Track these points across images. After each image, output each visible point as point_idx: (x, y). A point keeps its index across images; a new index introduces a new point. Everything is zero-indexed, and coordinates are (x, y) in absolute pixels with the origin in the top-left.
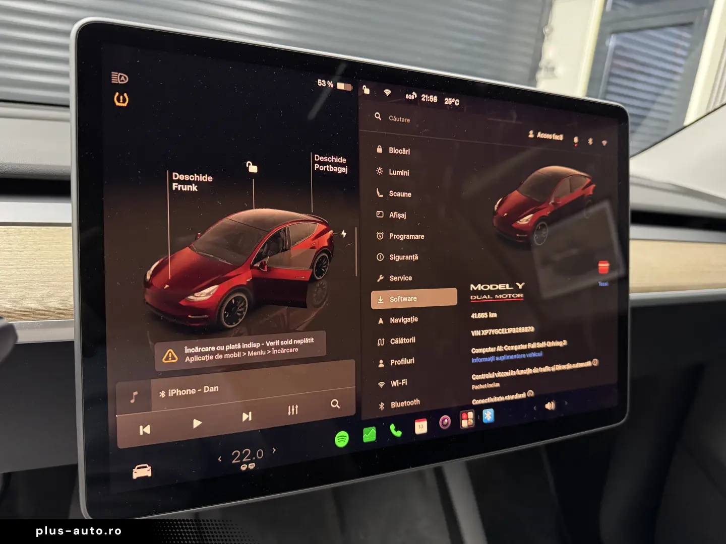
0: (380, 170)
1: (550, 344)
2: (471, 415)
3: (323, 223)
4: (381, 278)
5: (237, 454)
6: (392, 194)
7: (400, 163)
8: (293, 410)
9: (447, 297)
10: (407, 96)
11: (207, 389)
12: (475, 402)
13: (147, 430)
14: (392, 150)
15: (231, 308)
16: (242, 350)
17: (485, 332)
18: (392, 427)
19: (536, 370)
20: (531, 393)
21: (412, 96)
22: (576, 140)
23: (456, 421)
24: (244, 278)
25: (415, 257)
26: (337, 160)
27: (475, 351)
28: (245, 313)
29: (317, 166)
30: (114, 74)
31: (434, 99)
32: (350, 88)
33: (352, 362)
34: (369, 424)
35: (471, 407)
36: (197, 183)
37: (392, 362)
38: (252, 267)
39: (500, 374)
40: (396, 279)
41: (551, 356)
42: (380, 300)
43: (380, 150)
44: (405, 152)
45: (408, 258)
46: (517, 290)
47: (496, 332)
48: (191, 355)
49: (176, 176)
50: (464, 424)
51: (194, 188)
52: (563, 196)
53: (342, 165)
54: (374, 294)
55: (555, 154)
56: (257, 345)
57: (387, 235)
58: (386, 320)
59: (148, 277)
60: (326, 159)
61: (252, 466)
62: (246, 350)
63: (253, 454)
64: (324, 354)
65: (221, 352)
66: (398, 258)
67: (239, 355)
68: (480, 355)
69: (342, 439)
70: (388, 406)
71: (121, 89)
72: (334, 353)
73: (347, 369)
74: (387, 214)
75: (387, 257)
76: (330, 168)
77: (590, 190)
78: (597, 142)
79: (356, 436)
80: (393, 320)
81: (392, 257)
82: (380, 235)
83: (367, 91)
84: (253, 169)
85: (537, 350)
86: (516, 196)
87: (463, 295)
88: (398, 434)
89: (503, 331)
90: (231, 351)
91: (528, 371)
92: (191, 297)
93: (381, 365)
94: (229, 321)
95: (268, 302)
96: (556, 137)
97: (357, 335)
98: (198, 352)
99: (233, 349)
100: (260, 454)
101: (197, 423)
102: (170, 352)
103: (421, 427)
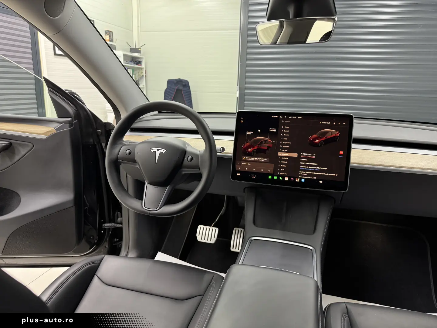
0: (282, 131)
1: (322, 168)
2: (298, 179)
3: (270, 140)
4: (281, 150)
5: (252, 175)
6: (284, 135)
7: (287, 129)
8: (262, 170)
9: (295, 155)
11: (249, 164)
12: (300, 177)
13: (240, 168)
14: (285, 127)
15: (254, 152)
16: (255, 159)
17: (304, 163)
18: (280, 177)
19: (317, 173)
20: (315, 178)
21: (291, 117)
22: (334, 123)
23: (295, 180)
24: (256, 148)
25: (289, 147)
27: (300, 166)
28: (256, 153)
29: (270, 130)
31: (296, 117)
32: (278, 117)
33: (273, 165)
34: (276, 176)
35: (298, 177)
37: (281, 166)
38: (257, 146)
39: (307, 172)
40: (284, 150)
41: (321, 171)
42: (280, 154)
43: (283, 127)
44: (288, 127)
45: (287, 147)
46: (313, 155)
47: (307, 163)
49: (248, 132)
50: (297, 180)
51: (250, 134)
52: (329, 136)
53: (275, 130)
54: (279, 153)
56: (257, 159)
57: (283, 142)
60: (272, 129)
61: (254, 177)
63: (255, 176)
64: (268, 162)
65: (251, 159)
66: (284, 147)
68: (302, 168)
69: (270, 177)
70: (280, 173)
71: (242, 120)
72: (270, 162)
74: (283, 138)
75: (282, 146)
76: (273, 131)
77: (338, 135)
78: (342, 124)
79: (273, 177)
80: (282, 158)
82: (281, 142)
83: (281, 117)
84: (259, 131)
85: (318, 169)
86: (315, 136)
87: (299, 155)
88: (281, 179)
89: (309, 164)
91: (315, 173)
92: (248, 150)
93: (279, 166)
94: (253, 154)
95: (259, 152)
96: (328, 123)
97: (275, 160)
98: (248, 158)
99: (253, 159)
100: (256, 176)
101: (247, 169)
102: (244, 158)
103: (286, 179)
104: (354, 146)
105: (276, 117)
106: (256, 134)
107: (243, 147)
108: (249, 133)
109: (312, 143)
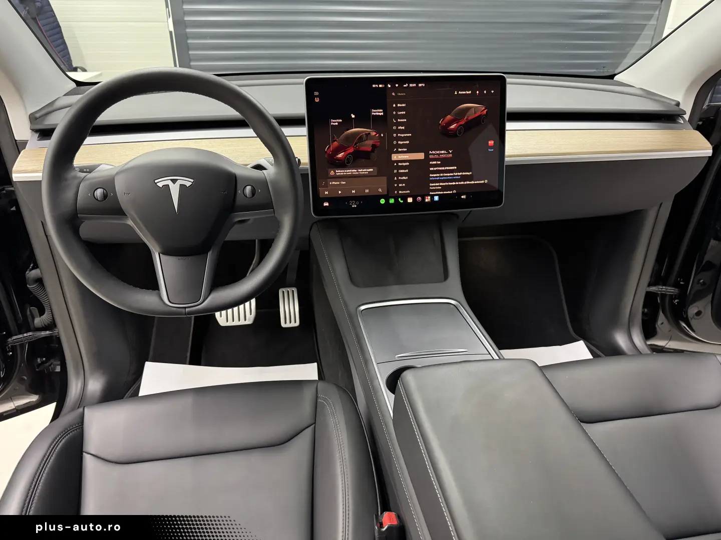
0: (394, 113)
1: (464, 174)
2: (429, 197)
3: (375, 132)
4: (395, 149)
5: (351, 202)
6: (399, 120)
7: (401, 109)
8: (367, 191)
9: (420, 156)
10: (404, 86)
11: (343, 183)
12: (431, 193)
13: (327, 193)
14: (399, 105)
15: (348, 159)
16: (351, 172)
17: (435, 169)
18: (400, 199)
19: (457, 183)
20: (455, 191)
21: (407, 85)
22: (478, 92)
23: (423, 199)
24: (351, 150)
26: (379, 111)
27: (431, 175)
28: (352, 161)
29: (373, 113)
30: (315, 93)
31: (414, 85)
32: (384, 86)
34: (392, 197)
35: (429, 195)
36: (338, 122)
37: (399, 178)
38: (353, 147)
39: (441, 184)
40: (401, 150)
41: (464, 178)
42: (395, 157)
43: (394, 106)
44: (403, 105)
45: (405, 142)
46: (449, 153)
47: (440, 168)
48: (338, 173)
49: (332, 120)
50: (427, 200)
51: (337, 124)
52: (471, 115)
53: (381, 112)
54: (393, 155)
55: (467, 99)
56: (356, 171)
57: (397, 135)
58: (397, 164)
59: (326, 150)
60: (376, 111)
61: (355, 206)
62: (353, 172)
63: (356, 203)
64: (376, 174)
65: (346, 172)
66: (401, 143)
68: (434, 177)
69: (383, 201)
70: (398, 192)
71: (317, 96)
72: (379, 174)
73: (384, 179)
74: (397, 128)
75: (397, 142)
76: (377, 114)
77: (485, 112)
78: (489, 92)
79: (387, 201)
80: (399, 164)
81: (399, 142)
82: (395, 135)
83: (389, 86)
84: (353, 116)
85: (457, 176)
86: (449, 117)
87: (427, 155)
88: (402, 201)
89: (443, 168)
90: (348, 172)
91: (454, 183)
92: (337, 156)
93: (396, 179)
94: (348, 163)
95: (359, 158)
96: (468, 92)
97: (387, 168)
98: (340, 172)
99: (349, 172)
100: (358, 203)
101: (340, 192)
102: (332, 171)
103: (410, 200)
105: (380, 86)
106: (348, 123)
107: (328, 152)
108: (335, 122)
109: (445, 131)
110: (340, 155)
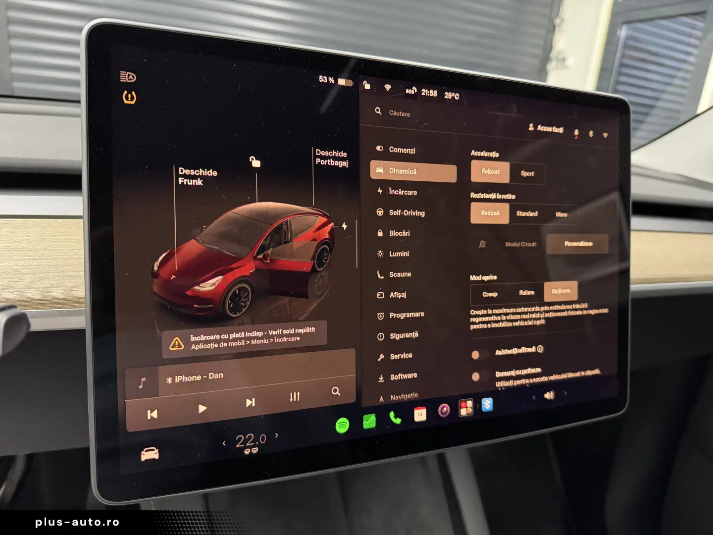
2: (470, 403)
3: (324, 215)
5: (240, 438)
8: (295, 397)
10: (408, 91)
11: (212, 376)
13: (155, 414)
15: (235, 298)
16: (246, 338)
18: (392, 414)
21: (412, 91)
22: (576, 132)
23: (455, 409)
24: (248, 268)
26: (335, 153)
28: (248, 303)
29: (318, 160)
30: (122, 73)
31: (434, 93)
32: (350, 83)
33: (352, 351)
36: (202, 177)
38: (255, 258)
48: (197, 343)
49: (183, 171)
50: (463, 412)
51: (199, 182)
53: (343, 159)
56: (260, 334)
59: (156, 268)
60: (327, 153)
61: (255, 450)
62: (250, 339)
63: (256, 439)
64: (325, 343)
65: (227, 341)
67: (243, 343)
69: (342, 426)
70: (387, 397)
71: (129, 87)
72: (334, 342)
73: (348, 356)
76: (331, 162)
78: (598, 134)
79: (355, 423)
83: (367, 86)
84: (256, 164)
88: (398, 421)
90: (235, 340)
92: (197, 288)
93: (381, 359)
94: (233, 310)
95: (271, 293)
96: (556, 130)
98: (204, 340)
99: (237, 338)
100: (263, 439)
101: (202, 408)
102: (177, 340)
103: (420, 415)
104: (636, 222)
105: (342, 82)
106: (236, 183)
107: (164, 274)
108: (191, 178)
110: (208, 286)
